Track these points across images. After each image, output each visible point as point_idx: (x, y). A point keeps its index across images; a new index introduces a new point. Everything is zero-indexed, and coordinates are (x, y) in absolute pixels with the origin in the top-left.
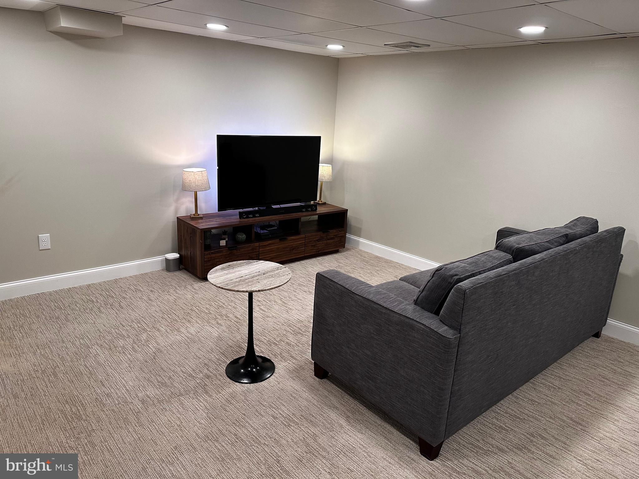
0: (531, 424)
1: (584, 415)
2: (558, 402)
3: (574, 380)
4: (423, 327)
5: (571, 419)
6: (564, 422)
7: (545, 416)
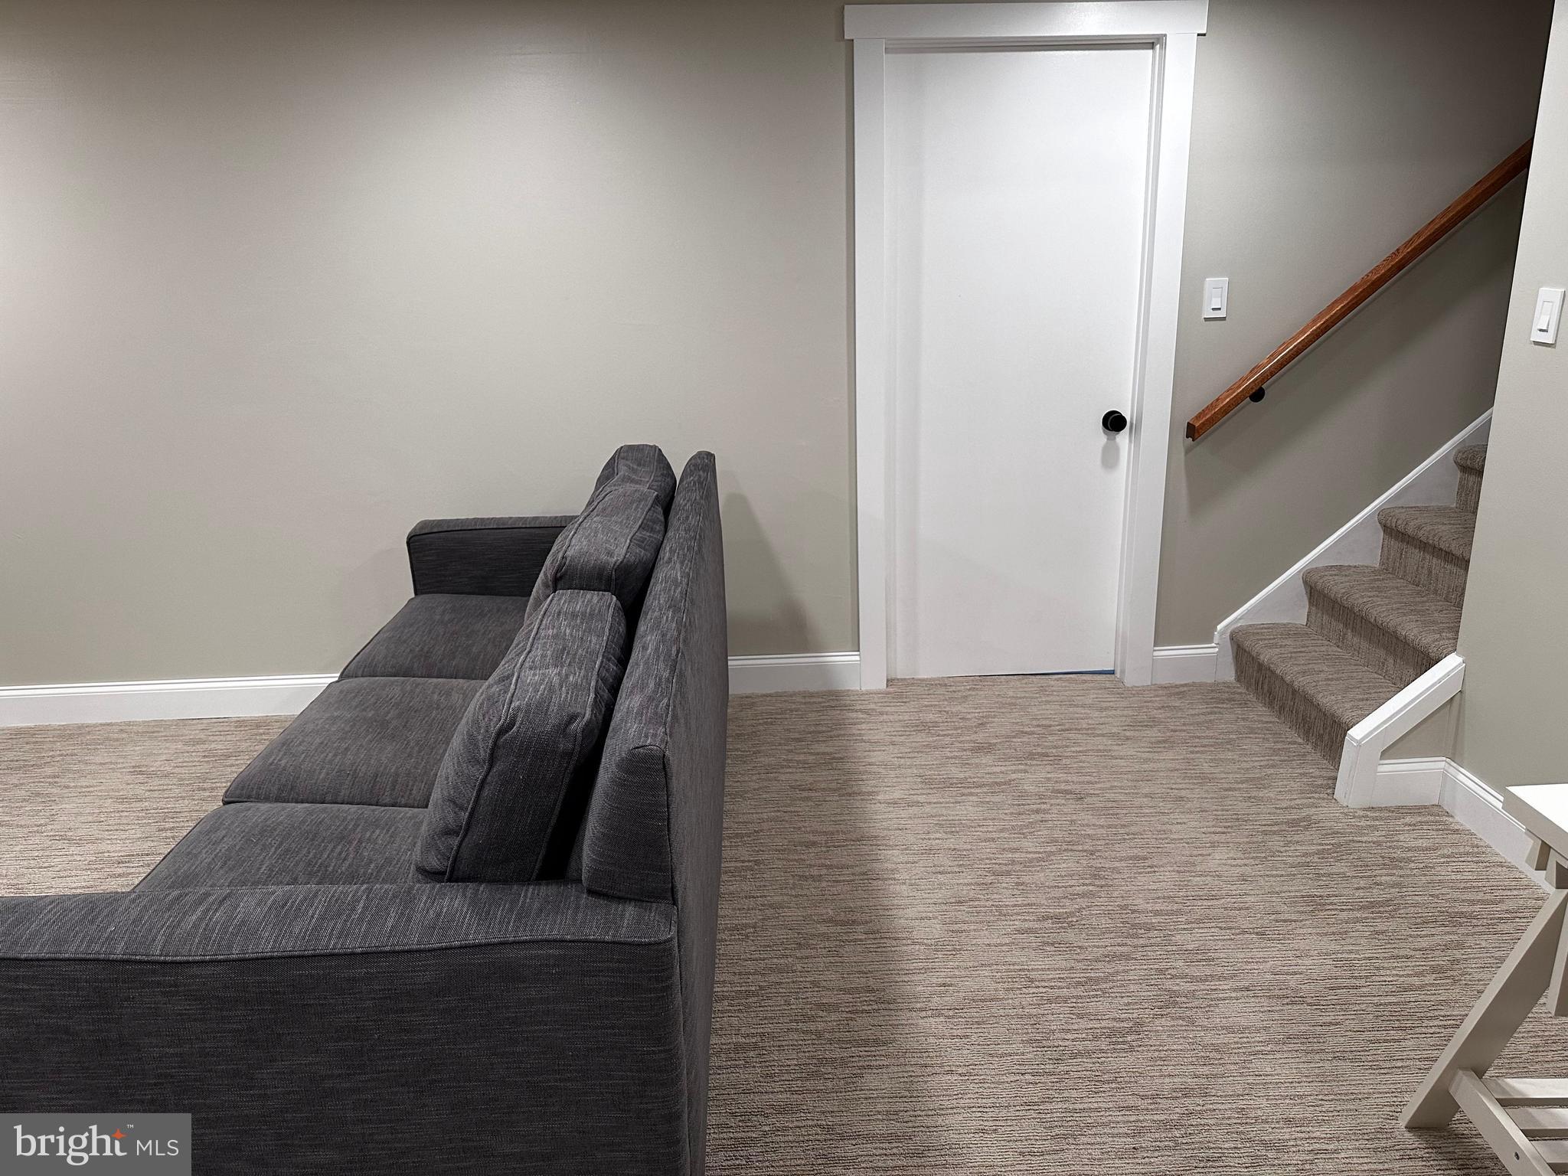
0: (781, 990)
1: (842, 896)
2: (781, 897)
3: (765, 826)
4: (556, 952)
5: (831, 921)
6: (828, 940)
7: (786, 949)
